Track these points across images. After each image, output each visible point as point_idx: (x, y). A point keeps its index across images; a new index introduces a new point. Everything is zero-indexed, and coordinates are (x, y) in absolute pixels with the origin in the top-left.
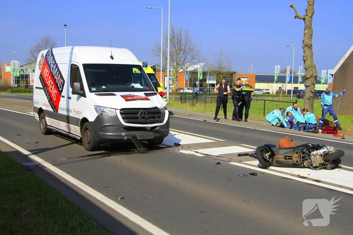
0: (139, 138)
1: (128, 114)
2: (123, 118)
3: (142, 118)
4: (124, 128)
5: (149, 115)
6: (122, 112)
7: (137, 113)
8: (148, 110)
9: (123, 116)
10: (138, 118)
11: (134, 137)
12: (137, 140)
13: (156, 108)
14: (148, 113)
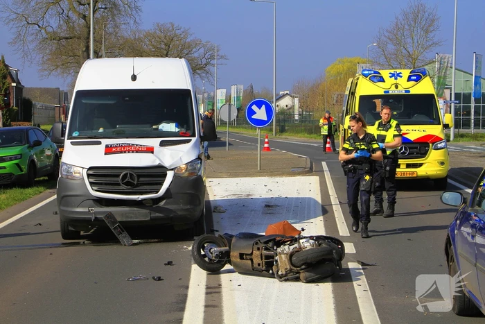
0: (119, 219)
1: (100, 175)
2: (91, 183)
3: (127, 184)
4: (93, 200)
5: (141, 179)
6: (90, 172)
7: (118, 176)
8: (140, 171)
9: (92, 180)
10: (119, 184)
11: (110, 216)
12: (115, 222)
13: (160, 167)
14: (139, 176)
